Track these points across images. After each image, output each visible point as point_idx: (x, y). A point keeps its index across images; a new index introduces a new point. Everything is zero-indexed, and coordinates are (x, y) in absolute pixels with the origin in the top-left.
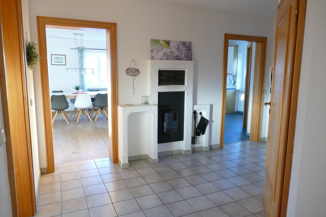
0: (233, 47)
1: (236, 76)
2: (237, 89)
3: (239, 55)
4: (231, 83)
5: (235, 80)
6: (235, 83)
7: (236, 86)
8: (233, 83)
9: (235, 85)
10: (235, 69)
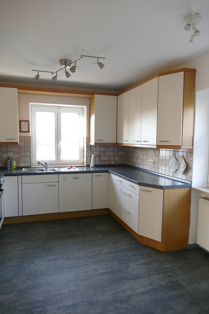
0: (182, 74)
1: (191, 152)
2: (193, 186)
3: (199, 94)
4: (179, 168)
5: (190, 163)
6: (188, 169)
7: (191, 177)
8: (182, 168)
9: (189, 174)
10: (187, 133)
